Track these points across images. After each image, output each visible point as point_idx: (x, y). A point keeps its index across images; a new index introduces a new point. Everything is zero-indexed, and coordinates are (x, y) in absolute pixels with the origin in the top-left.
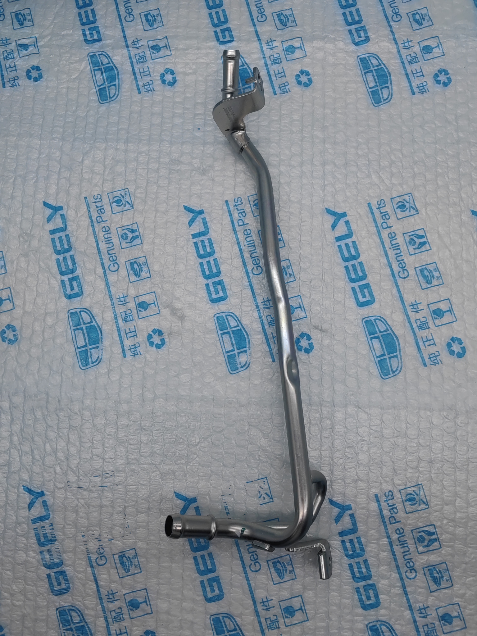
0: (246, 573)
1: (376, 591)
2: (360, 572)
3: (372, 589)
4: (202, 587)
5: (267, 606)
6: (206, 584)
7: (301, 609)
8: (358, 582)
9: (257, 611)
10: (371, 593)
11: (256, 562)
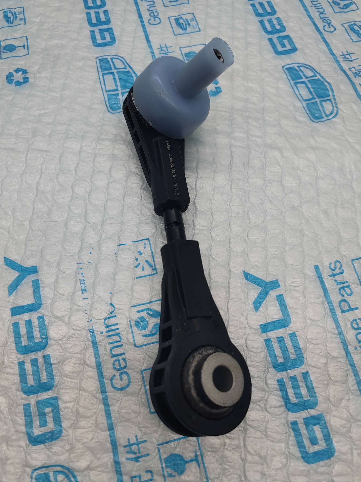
0: (103, 392)
1: (326, 428)
2: (298, 395)
3: (318, 424)
4: (26, 416)
5: (135, 453)
6: (33, 409)
7: (196, 459)
8: (293, 412)
9: (117, 463)
10: (318, 431)
11: (122, 373)
